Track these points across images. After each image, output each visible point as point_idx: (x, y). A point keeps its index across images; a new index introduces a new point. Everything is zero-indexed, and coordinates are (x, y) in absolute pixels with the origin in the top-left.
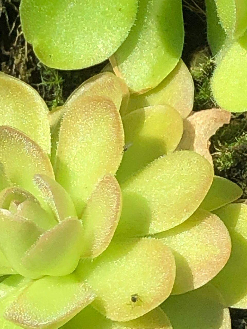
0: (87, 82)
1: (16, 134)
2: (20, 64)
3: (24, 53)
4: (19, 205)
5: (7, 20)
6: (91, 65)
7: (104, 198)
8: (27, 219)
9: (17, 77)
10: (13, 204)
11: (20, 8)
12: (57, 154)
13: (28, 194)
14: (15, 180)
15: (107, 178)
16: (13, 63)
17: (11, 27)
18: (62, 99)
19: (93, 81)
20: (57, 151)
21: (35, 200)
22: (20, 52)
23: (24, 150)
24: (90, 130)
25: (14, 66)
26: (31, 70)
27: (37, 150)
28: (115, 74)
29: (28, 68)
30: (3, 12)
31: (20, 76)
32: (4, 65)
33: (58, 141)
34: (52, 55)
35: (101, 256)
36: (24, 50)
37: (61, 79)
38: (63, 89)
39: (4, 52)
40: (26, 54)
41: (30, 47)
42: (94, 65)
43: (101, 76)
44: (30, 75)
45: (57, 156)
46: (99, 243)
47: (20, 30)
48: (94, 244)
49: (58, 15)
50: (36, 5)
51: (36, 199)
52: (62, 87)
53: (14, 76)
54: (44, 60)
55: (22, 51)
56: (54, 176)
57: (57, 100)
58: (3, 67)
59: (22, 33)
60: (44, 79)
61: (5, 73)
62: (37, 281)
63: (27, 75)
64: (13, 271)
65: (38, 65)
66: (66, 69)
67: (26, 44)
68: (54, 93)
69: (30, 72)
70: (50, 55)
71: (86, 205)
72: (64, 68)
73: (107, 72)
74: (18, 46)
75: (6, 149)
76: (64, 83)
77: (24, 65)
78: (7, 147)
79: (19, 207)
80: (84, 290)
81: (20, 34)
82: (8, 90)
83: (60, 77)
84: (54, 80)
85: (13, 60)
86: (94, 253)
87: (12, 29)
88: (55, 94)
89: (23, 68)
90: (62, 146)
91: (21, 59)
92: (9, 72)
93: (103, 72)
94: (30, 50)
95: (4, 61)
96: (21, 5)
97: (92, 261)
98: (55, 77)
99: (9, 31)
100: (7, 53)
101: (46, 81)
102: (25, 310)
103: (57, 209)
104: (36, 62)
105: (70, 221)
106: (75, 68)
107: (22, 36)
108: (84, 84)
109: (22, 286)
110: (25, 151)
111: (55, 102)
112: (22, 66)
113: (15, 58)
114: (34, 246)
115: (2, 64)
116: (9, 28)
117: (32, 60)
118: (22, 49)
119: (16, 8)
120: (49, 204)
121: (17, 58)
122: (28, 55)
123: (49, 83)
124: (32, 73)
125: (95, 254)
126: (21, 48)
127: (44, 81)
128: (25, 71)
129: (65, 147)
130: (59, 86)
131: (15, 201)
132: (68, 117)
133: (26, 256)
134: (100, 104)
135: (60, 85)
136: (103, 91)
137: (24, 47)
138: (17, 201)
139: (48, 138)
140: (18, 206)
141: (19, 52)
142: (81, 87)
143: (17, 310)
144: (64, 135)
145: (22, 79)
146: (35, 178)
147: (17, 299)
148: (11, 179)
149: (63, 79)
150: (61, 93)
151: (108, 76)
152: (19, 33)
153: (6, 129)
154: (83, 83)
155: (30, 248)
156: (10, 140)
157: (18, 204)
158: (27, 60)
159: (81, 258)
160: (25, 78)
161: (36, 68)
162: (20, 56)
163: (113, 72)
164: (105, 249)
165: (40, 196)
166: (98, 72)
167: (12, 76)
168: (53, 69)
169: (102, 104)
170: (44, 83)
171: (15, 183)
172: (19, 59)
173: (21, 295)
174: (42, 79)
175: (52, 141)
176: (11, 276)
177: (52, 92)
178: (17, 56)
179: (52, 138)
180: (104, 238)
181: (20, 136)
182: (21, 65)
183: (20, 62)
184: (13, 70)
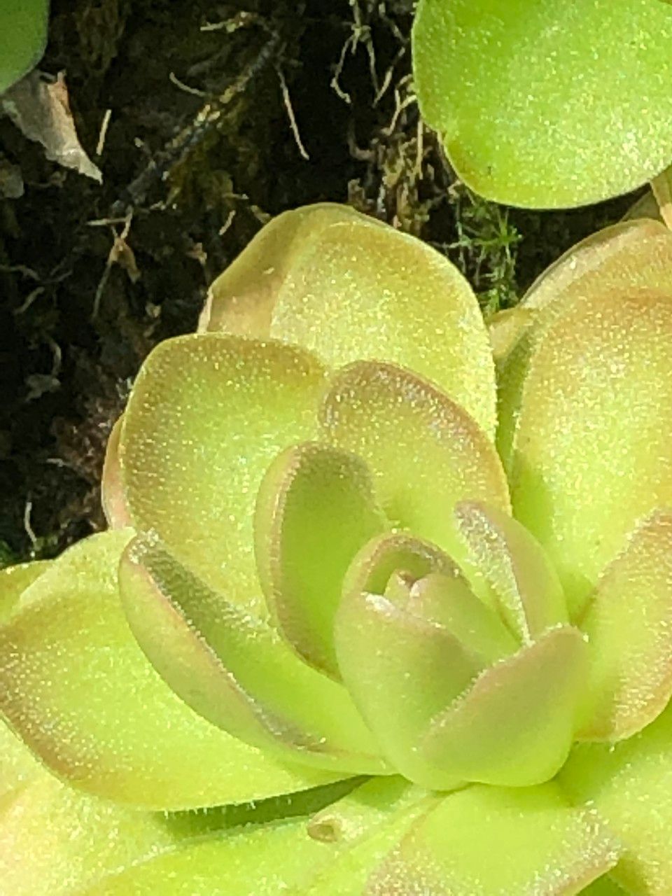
0: (586, 245)
1: (411, 386)
2: (400, 187)
3: (413, 157)
4: (415, 586)
5: (372, 63)
6: (600, 196)
7: (653, 575)
8: (438, 626)
9: (389, 221)
10: (397, 581)
11: (413, 32)
12: (514, 446)
13: (437, 555)
14: (398, 512)
15: (662, 519)
16: (378, 182)
17: (381, 84)
18: (511, 289)
19: (602, 241)
20: (516, 436)
21: (457, 572)
22: (402, 153)
23: (429, 431)
24: (614, 381)
25: (382, 191)
26: (429, 203)
27: (466, 431)
28: (665, 225)
29: (422, 199)
30: (363, 40)
31: (396, 219)
32: (353, 187)
33: (519, 408)
34: (495, 165)
35: (640, 736)
36: (414, 147)
37: (514, 231)
38: (518, 261)
39: (354, 151)
40: (419, 160)
41: (430, 140)
42: (609, 197)
43: (625, 229)
44: (427, 218)
45: (516, 452)
46: (637, 702)
47: (404, 93)
48: (619, 703)
49: (516, 57)
50: (458, 24)
51: (460, 570)
52: (515, 254)
53: (380, 217)
54: (471, 179)
55: (406, 150)
56: (510, 508)
57: (500, 291)
58: (350, 191)
59: (410, 99)
60: (465, 232)
61: (358, 209)
62: (449, 798)
63: (418, 217)
64: (384, 766)
65: (451, 191)
66: (532, 207)
67: (420, 131)
68: (490, 271)
69: (426, 210)
70: (489, 164)
71: (596, 592)
72: (525, 201)
73: (642, 220)
74: (397, 136)
75: (377, 425)
76: (520, 244)
77: (411, 191)
78: (381, 421)
79: (415, 591)
80: (588, 829)
81: (405, 104)
82: (380, 260)
83: (512, 227)
84: (494, 236)
85: (379, 174)
86: (617, 728)
87: (384, 89)
88: (496, 274)
89: (408, 198)
90: (533, 423)
91: (403, 173)
92: (368, 208)
93: (630, 217)
94: (430, 148)
95: (355, 178)
96: (416, 22)
97: (612, 749)
98: (497, 226)
99: (374, 95)
100: (366, 155)
101: (471, 236)
102: (423, 879)
103: (521, 600)
104: (445, 182)
105: (559, 637)
106: (555, 205)
107: (413, 107)
108: (579, 249)
109: (408, 809)
110: (431, 434)
111: (494, 297)
112: (406, 192)
113: (386, 168)
114: (459, 704)
115: (350, 185)
116: (375, 84)
117: (432, 177)
118: (406, 144)
119: (396, 30)
120: (491, 583)
121: (393, 171)
122: (425, 163)
123: (479, 242)
124: (432, 212)
125: (621, 732)
126: (403, 142)
127: (465, 236)
128: (414, 206)
129: (540, 425)
130: (508, 251)
131: (402, 573)
132: (552, 343)
133: (433, 730)
134: (647, 312)
135: (510, 249)
136: (644, 273)
137: (413, 140)
138: (409, 573)
139: (488, 399)
140: (411, 586)
141: (397, 154)
142: (569, 256)
143: (402, 879)
144: (539, 393)
145: (401, 229)
146: (459, 509)
147: (399, 845)
148: (385, 509)
149: (519, 232)
150: (513, 272)
151: (644, 231)
152: (402, 101)
153: (382, 370)
154: (575, 247)
155: (448, 708)
156: (392, 400)
157: (410, 581)
158: (421, 177)
159: (578, 739)
160: (413, 225)
161: (445, 201)
162: (401, 163)
163: (660, 219)
164: (652, 720)
165: (468, 560)
166: (615, 218)
167: (376, 220)
168: (492, 203)
169: (651, 311)
170: (464, 242)
171: (397, 523)
172: (399, 171)
173: (407, 836)
174: (460, 232)
175: (499, 407)
176: (372, 780)
177: (485, 268)
178: (392, 163)
179: (501, 400)
180: (650, 688)
181: (423, 392)
182: (402, 189)
183: (400, 182)
184: (380, 201)
